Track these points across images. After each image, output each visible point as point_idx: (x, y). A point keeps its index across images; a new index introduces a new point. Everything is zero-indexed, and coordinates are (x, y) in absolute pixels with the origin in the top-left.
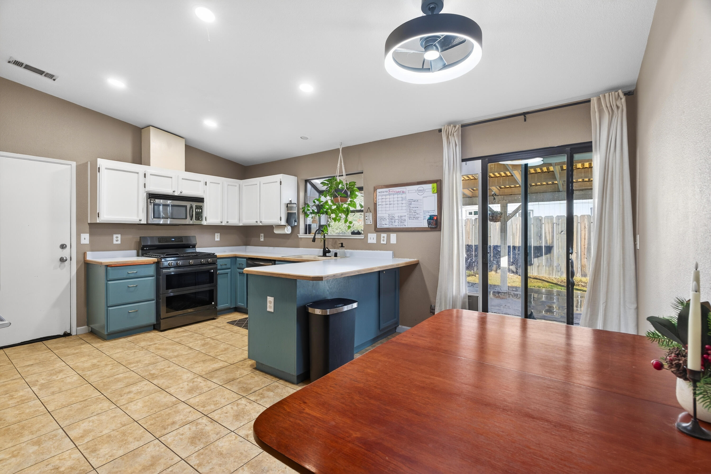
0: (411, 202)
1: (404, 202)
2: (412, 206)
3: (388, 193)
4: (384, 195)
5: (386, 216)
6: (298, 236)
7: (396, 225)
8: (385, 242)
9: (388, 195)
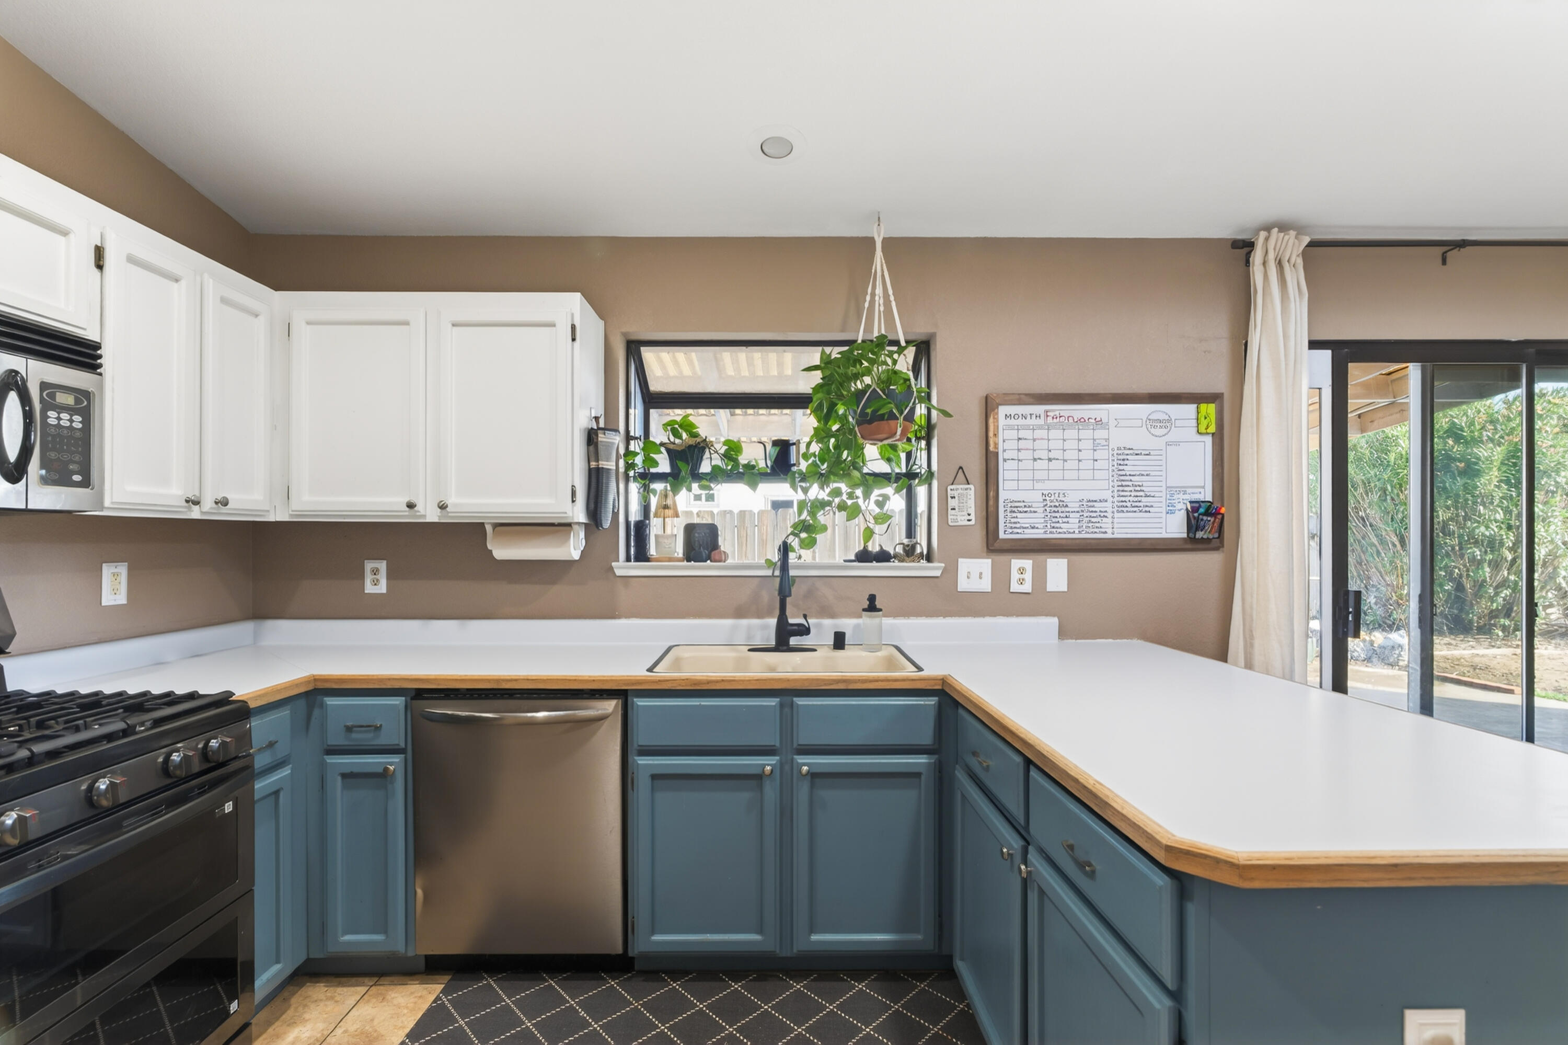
0: (1123, 455)
1: (1101, 454)
2: (1128, 469)
3: (1041, 421)
4: (1026, 428)
5: (1034, 497)
6: (611, 569)
7: (1071, 529)
8: (1027, 587)
9: (1040, 427)
